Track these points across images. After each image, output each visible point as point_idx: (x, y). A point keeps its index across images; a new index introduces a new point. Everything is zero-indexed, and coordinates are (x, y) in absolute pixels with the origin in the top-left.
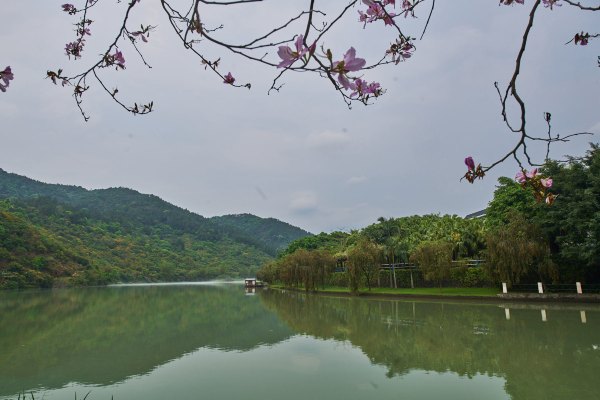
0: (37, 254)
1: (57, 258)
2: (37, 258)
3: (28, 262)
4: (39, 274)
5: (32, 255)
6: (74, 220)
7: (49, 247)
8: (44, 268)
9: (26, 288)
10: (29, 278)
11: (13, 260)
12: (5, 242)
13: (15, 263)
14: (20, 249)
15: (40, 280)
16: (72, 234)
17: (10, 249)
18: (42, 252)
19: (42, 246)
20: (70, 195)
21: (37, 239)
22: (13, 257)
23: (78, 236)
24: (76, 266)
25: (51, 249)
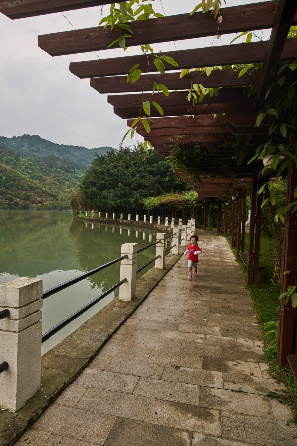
0: (24, 191)
1: (36, 193)
2: (24, 193)
3: (18, 195)
4: (21, 202)
5: (22, 191)
6: (67, 170)
7: (31, 187)
9: (15, 209)
10: (17, 204)
11: (9, 194)
12: (6, 184)
13: (9, 196)
14: (14, 188)
15: (21, 205)
16: (64, 179)
17: (8, 188)
18: (26, 190)
19: (26, 187)
20: (76, 153)
21: (24, 183)
22: (9, 192)
23: (68, 180)
24: (49, 198)
25: (32, 189)
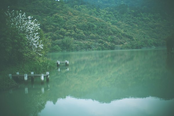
0: (109, 35)
1: (118, 36)
2: (109, 37)
3: (106, 39)
4: (109, 44)
6: (135, 15)
7: (114, 32)
8: (112, 41)
9: (105, 49)
10: (106, 46)
12: (97, 31)
13: (101, 40)
14: (103, 33)
15: (109, 46)
16: (134, 23)
17: (99, 34)
18: (111, 34)
19: (111, 32)
21: (109, 29)
22: (100, 37)
23: (136, 23)
24: (127, 39)
25: (115, 33)
